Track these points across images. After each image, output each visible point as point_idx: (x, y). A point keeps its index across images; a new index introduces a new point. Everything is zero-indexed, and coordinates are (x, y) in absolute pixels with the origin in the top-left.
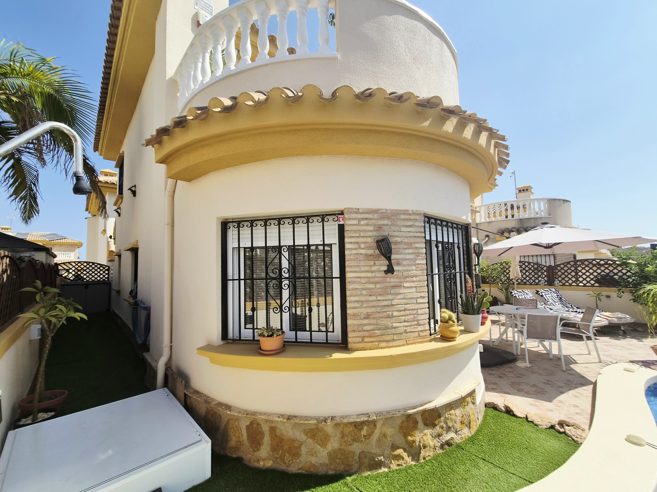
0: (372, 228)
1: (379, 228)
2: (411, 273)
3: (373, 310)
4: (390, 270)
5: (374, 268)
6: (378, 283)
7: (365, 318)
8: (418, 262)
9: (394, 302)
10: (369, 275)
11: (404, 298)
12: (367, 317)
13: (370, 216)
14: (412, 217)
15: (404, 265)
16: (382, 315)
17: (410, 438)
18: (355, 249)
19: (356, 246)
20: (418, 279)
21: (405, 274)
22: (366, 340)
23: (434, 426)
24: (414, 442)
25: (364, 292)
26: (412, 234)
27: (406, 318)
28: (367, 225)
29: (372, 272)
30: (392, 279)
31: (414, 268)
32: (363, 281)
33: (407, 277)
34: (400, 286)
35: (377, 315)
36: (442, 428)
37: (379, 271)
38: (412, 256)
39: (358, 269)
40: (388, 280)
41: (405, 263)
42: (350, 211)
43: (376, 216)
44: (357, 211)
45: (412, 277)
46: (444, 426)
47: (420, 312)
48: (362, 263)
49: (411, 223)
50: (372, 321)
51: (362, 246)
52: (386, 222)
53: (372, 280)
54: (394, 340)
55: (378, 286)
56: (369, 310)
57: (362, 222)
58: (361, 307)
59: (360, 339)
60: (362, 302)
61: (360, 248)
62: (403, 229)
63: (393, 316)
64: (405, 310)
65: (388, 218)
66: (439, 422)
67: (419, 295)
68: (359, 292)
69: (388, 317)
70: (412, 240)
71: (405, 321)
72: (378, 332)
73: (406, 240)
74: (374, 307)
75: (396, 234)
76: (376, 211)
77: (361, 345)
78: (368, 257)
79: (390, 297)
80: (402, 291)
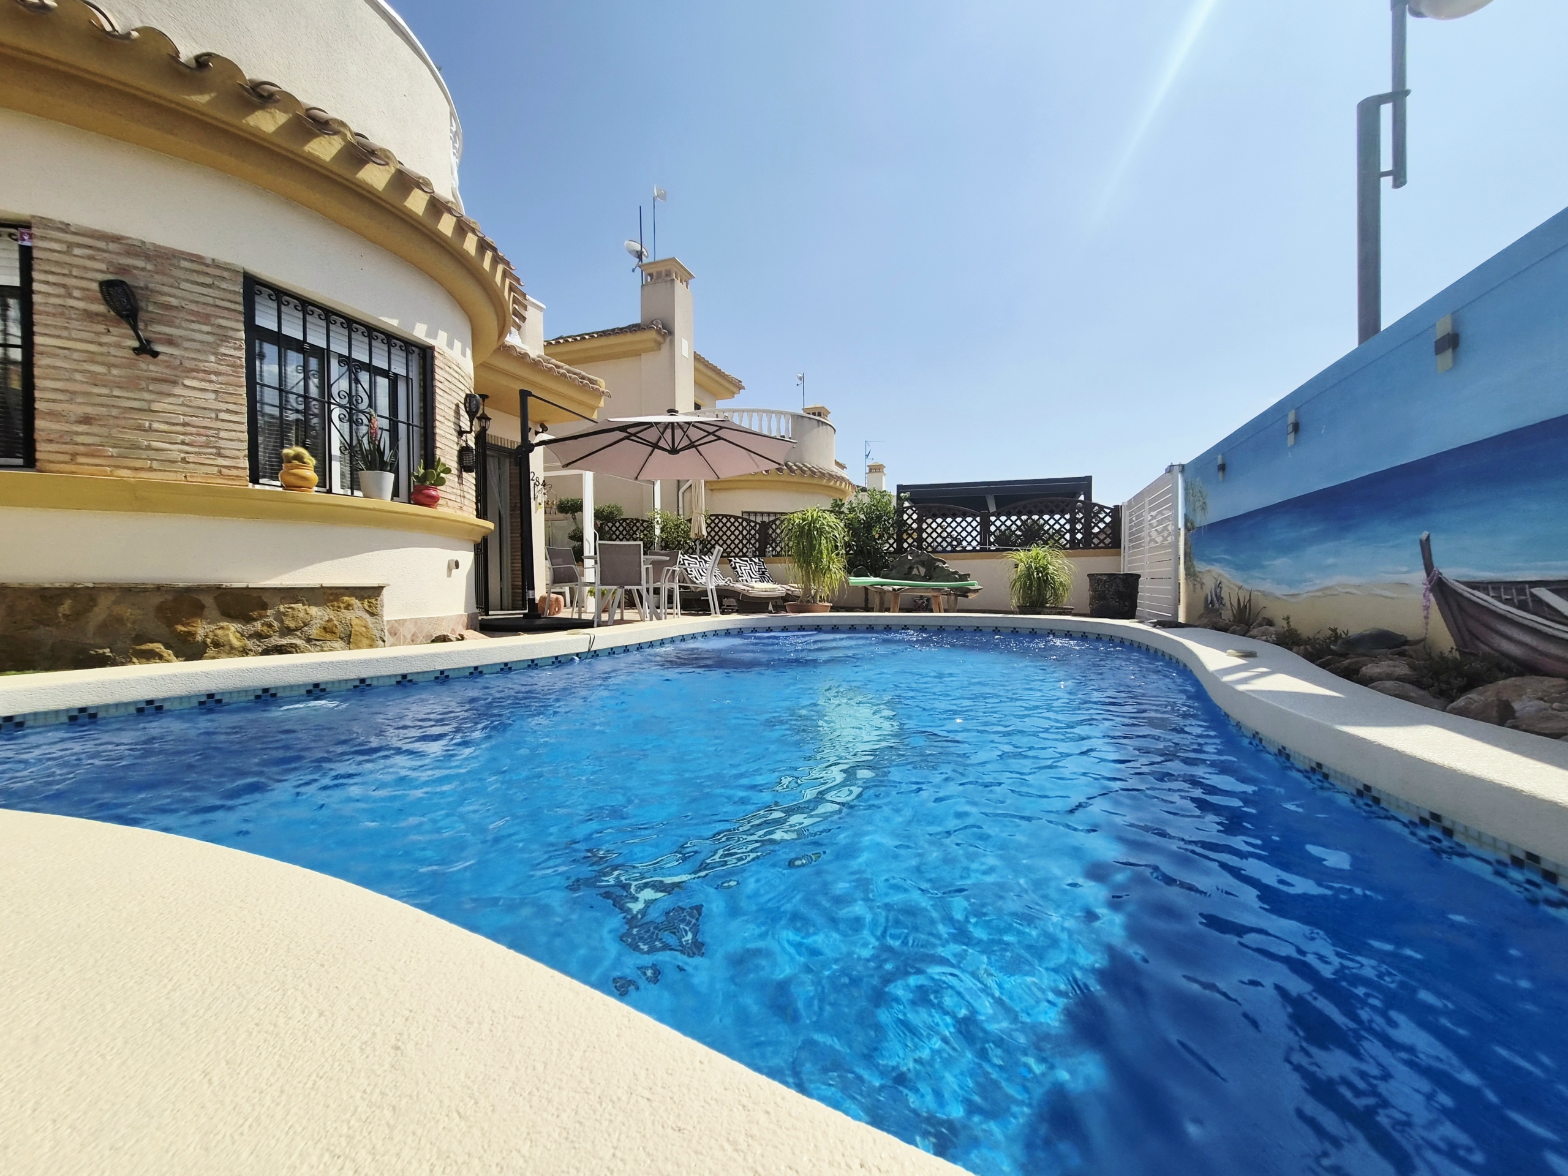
0: (103, 267)
1: (124, 269)
2: (201, 365)
3: (103, 411)
4: (145, 349)
5: (105, 339)
6: (115, 366)
7: (79, 422)
8: (223, 350)
9: (155, 406)
10: (92, 348)
11: (183, 405)
12: (86, 420)
13: (101, 244)
14: (209, 270)
15: (186, 349)
16: (123, 422)
17: (180, 628)
18: (58, 296)
19: (62, 291)
20: (221, 379)
21: (188, 364)
22: (81, 460)
23: (248, 620)
24: (192, 634)
25: (78, 376)
26: (210, 301)
27: (187, 439)
28: (91, 258)
29: (101, 344)
30: (148, 367)
31: (212, 358)
32: (76, 356)
33: (193, 370)
34: (174, 383)
35: (111, 421)
36: (270, 626)
37: (119, 346)
38: (210, 338)
39: (65, 333)
40: (143, 366)
41: (187, 344)
42: (46, 223)
43: (112, 246)
44: (65, 228)
45: (209, 373)
46: (275, 624)
47: (222, 434)
48: (75, 324)
49: (209, 281)
50: (95, 429)
51: (76, 293)
52: (140, 263)
53: (100, 359)
54: (151, 469)
55: (115, 371)
56: (89, 410)
57: (77, 251)
58: (70, 401)
59: (67, 458)
60: (74, 393)
61: (70, 296)
62: (184, 285)
63: (150, 429)
64: (185, 424)
65: (148, 258)
66: (261, 617)
67: (225, 406)
68: (67, 375)
69: (140, 428)
70: (209, 310)
71: (183, 443)
72: (111, 451)
73: (193, 307)
74: (102, 405)
75: (166, 289)
76: (116, 239)
77: (68, 467)
78: (90, 316)
79: (147, 396)
80: (178, 391)
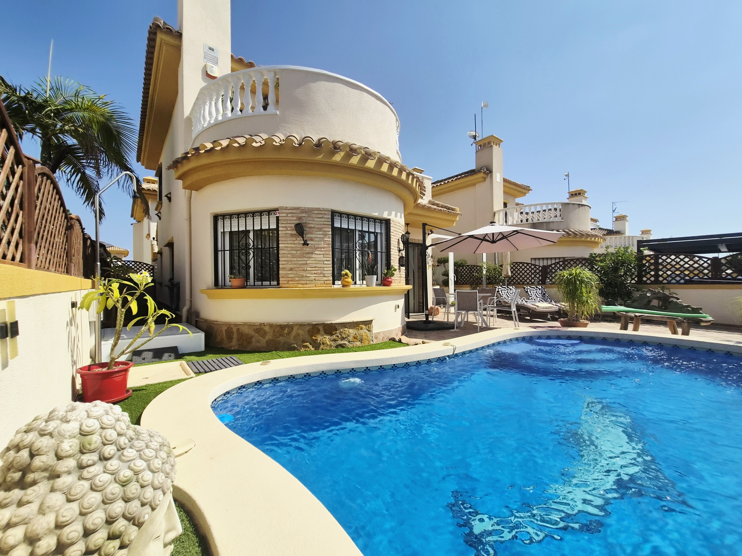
0: (295, 218)
1: (300, 218)
2: (320, 246)
3: (295, 266)
4: (305, 244)
5: (296, 242)
6: (298, 250)
7: (290, 270)
8: (325, 239)
9: (308, 262)
10: (293, 245)
11: (315, 260)
12: (291, 269)
13: (295, 211)
14: (322, 212)
15: (316, 241)
16: (300, 269)
17: (314, 338)
18: (285, 230)
19: (285, 229)
20: (325, 249)
21: (316, 246)
22: (290, 282)
23: (332, 335)
24: (317, 340)
25: (289, 256)
26: (322, 223)
27: (316, 272)
28: (292, 216)
29: (295, 244)
30: (307, 249)
31: (322, 243)
32: (289, 249)
33: (317, 248)
34: (312, 253)
35: (297, 269)
36: (338, 337)
37: (299, 244)
38: (322, 236)
39: (286, 242)
40: (305, 249)
41: (316, 239)
42: (282, 208)
43: (298, 211)
44: (286, 208)
45: (321, 248)
46: (339, 336)
47: (325, 269)
48: (289, 239)
49: (321, 216)
50: (293, 272)
51: (289, 229)
52: (304, 215)
53: (294, 249)
54: (307, 284)
55: (298, 252)
56: (292, 266)
57: (289, 215)
58: (287, 264)
59: (286, 282)
60: (288, 261)
61: (287, 230)
62: (316, 219)
63: (307, 270)
64: (315, 267)
65: (306, 212)
66: (336, 333)
67: (325, 259)
68: (286, 256)
69: (304, 270)
70: (322, 226)
71: (315, 274)
72: (297, 279)
73: (317, 226)
74: (295, 264)
75: (310, 222)
76: (298, 208)
77: (287, 285)
78: (292, 235)
79: (306, 259)
80: (314, 256)
